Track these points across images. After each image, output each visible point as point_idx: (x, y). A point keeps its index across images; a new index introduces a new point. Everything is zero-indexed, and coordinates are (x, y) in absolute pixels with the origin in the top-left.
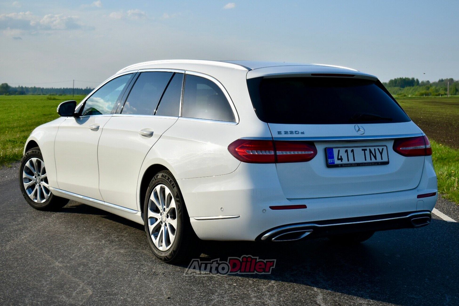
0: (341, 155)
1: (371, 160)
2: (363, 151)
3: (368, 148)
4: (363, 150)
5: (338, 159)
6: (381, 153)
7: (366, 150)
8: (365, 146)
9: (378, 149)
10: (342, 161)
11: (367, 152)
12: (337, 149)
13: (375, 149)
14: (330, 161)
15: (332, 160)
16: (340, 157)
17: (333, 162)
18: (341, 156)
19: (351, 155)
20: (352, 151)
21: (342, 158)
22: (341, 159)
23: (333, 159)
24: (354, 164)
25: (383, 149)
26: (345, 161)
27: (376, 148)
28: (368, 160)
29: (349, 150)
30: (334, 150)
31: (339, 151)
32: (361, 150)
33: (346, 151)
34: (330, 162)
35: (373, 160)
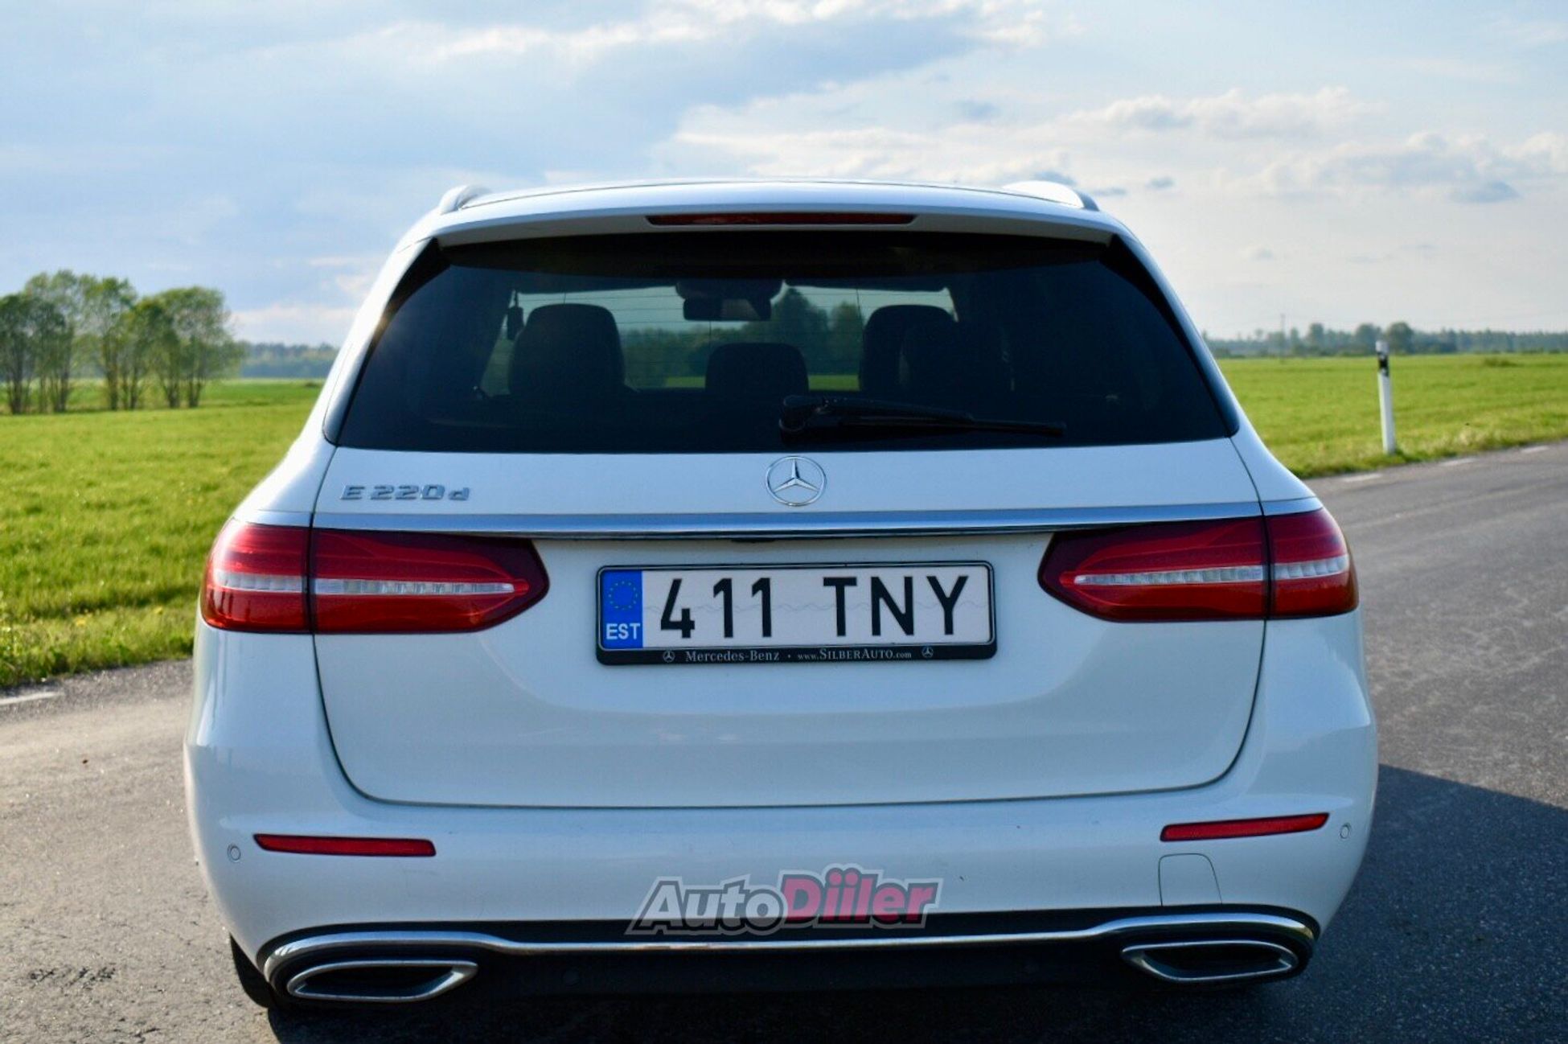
0: (687, 607)
1: (876, 630)
2: (832, 590)
3: (864, 577)
4: (828, 582)
5: (666, 624)
6: (948, 604)
7: (852, 582)
8: (846, 565)
9: (933, 581)
10: (686, 635)
11: (859, 598)
12: (667, 578)
13: (908, 582)
14: (612, 634)
15: (630, 630)
16: (676, 616)
17: (635, 636)
18: (686, 613)
19: (747, 606)
20: (763, 586)
21: (692, 618)
22: (686, 626)
23: (635, 626)
24: (762, 650)
25: (961, 582)
26: (708, 633)
27: (920, 577)
28: (859, 633)
29: (743, 582)
30: (647, 578)
31: (676, 585)
32: (821, 582)
33: (724, 587)
34: (615, 638)
35: (892, 633)
